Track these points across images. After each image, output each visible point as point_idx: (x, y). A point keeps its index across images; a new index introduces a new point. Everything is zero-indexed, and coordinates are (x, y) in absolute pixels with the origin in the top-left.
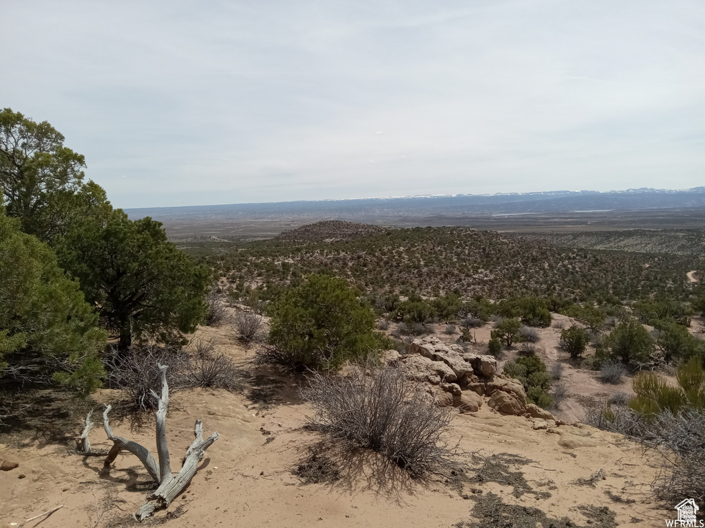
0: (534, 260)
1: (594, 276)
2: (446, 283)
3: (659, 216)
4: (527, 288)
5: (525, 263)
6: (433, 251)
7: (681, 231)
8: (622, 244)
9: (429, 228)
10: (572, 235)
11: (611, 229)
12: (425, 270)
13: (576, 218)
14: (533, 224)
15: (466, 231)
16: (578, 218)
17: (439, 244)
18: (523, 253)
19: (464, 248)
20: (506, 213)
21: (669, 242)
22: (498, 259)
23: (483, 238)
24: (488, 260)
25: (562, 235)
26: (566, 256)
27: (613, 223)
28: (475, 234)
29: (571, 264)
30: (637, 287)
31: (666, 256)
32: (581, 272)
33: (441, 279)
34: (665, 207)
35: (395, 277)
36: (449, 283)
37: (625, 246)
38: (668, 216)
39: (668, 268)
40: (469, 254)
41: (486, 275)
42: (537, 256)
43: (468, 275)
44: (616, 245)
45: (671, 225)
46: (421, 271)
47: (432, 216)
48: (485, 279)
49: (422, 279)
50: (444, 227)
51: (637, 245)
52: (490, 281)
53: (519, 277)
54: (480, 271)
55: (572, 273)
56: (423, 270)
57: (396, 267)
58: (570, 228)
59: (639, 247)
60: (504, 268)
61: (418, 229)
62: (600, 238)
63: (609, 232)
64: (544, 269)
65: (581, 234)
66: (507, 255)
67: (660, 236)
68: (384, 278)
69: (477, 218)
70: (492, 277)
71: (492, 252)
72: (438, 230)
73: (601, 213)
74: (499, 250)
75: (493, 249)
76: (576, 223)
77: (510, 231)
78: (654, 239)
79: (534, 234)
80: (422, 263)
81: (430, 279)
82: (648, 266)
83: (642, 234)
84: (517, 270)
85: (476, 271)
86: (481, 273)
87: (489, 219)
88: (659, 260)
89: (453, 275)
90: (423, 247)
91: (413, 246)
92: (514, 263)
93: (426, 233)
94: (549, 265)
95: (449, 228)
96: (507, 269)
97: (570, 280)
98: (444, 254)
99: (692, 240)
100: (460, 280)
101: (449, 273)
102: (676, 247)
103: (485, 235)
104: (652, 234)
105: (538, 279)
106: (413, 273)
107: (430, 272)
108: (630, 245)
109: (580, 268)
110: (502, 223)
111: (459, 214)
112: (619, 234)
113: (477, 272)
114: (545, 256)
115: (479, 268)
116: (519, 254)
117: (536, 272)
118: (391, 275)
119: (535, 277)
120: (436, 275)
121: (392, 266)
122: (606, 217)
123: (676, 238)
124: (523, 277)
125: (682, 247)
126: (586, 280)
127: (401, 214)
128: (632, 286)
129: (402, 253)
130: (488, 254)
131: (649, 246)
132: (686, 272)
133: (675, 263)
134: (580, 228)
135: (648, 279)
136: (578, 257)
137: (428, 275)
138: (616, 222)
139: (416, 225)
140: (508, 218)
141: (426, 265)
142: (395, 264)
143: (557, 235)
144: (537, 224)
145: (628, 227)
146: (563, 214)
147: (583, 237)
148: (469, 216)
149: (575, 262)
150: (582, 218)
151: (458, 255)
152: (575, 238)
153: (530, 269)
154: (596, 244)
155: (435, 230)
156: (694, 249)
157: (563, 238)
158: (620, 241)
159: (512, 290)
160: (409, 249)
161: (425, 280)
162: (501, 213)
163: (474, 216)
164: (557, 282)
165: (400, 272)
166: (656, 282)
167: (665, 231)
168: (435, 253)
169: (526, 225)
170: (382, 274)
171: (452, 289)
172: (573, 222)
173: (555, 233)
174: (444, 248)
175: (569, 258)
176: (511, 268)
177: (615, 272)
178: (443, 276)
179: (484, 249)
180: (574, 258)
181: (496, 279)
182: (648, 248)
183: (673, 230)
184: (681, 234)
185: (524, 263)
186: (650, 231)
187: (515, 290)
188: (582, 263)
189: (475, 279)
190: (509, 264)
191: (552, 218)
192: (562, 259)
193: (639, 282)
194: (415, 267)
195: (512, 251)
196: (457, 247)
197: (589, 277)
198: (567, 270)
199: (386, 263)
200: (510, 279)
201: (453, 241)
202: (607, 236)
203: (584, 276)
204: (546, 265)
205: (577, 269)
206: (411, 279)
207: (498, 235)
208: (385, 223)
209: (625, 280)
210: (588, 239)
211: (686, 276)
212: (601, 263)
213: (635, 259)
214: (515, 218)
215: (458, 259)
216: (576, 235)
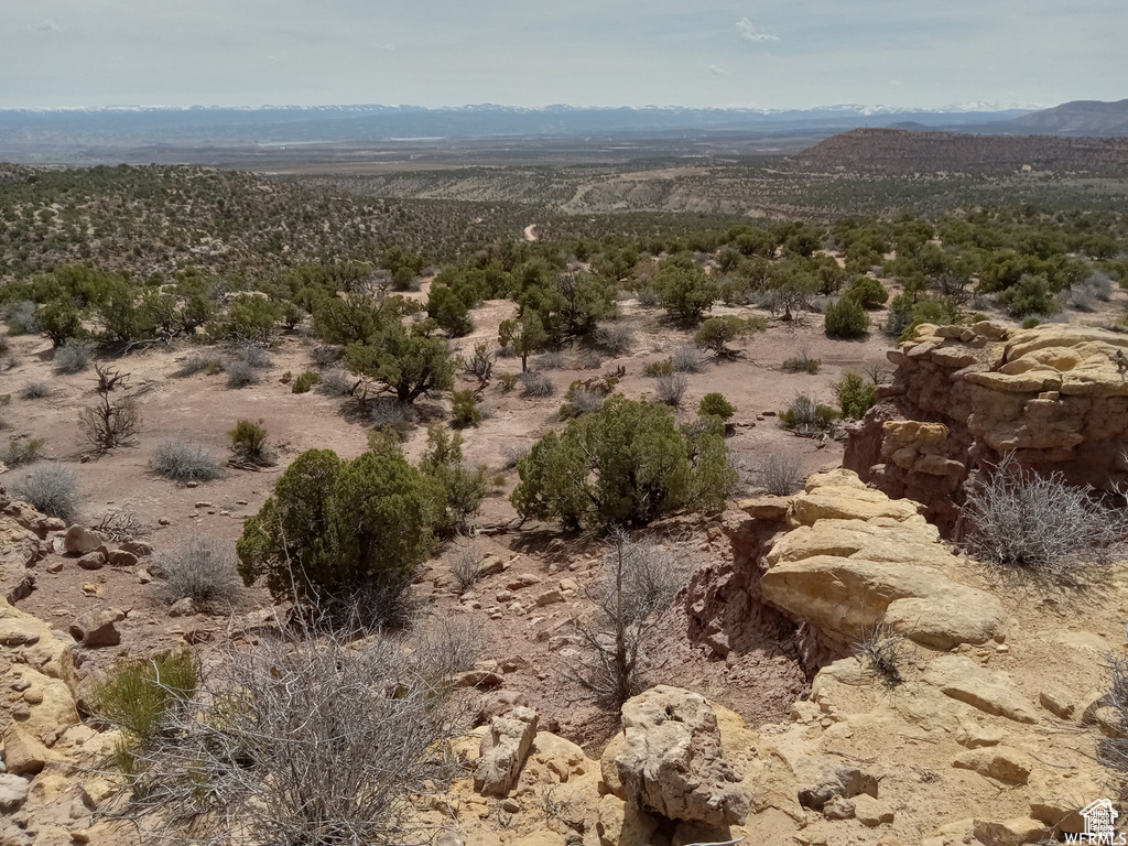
0: (308, 218)
1: (397, 239)
2: (138, 264)
3: (506, 147)
4: (288, 264)
5: (293, 223)
6: (121, 210)
7: (529, 168)
8: (453, 189)
9: (124, 167)
10: (384, 176)
11: (440, 167)
12: (94, 244)
13: (393, 150)
14: (327, 159)
15: (195, 172)
16: (396, 150)
17: (138, 195)
18: (290, 207)
19: (185, 202)
20: (282, 140)
21: (514, 185)
22: (247, 219)
23: (226, 183)
24: (226, 223)
25: (369, 178)
26: (359, 210)
27: (444, 157)
28: (212, 178)
29: (364, 222)
30: (454, 252)
31: (504, 205)
32: (378, 234)
33: (129, 258)
34: (515, 134)
35: (32, 260)
36: (143, 264)
37: (458, 193)
38: (518, 146)
39: (506, 222)
40: (192, 211)
41: (214, 248)
42: (313, 212)
43: (181, 249)
44: (446, 192)
45: (521, 160)
46: (86, 246)
47: (145, 145)
48: (212, 253)
49: (89, 260)
50: (153, 164)
51: (473, 190)
52: (221, 256)
53: (280, 248)
54: (203, 240)
55: (365, 237)
56: (92, 245)
57: (35, 241)
58: (382, 166)
59: (475, 193)
60: (255, 234)
61: (100, 170)
62: (424, 181)
63: (436, 172)
64: (322, 232)
65: (397, 175)
66: (261, 212)
67: (503, 176)
68: (9, 263)
69: (232, 150)
70: (225, 249)
71: (236, 208)
72: (139, 172)
73: (430, 142)
74: (248, 205)
75: (238, 203)
76: (394, 158)
77: (286, 173)
78: (495, 181)
79: (325, 176)
80: (91, 231)
81: (107, 258)
82: (480, 220)
83: (478, 173)
84: (278, 236)
85: (196, 241)
86: (207, 243)
87: (252, 150)
88: (496, 211)
89: (151, 249)
90: (102, 201)
91: (81, 200)
92: (273, 225)
93: (115, 176)
94: (332, 227)
95: (163, 167)
96: (261, 236)
97: (361, 248)
98: (145, 213)
99: (540, 181)
100: (166, 258)
101: (143, 247)
102: (521, 192)
103: (229, 179)
104: (493, 174)
105: (310, 248)
106: (71, 251)
107: (106, 247)
108: (464, 190)
109: (377, 228)
110: (275, 159)
111: (197, 142)
112: (449, 175)
113: (199, 243)
114: (326, 211)
115: (203, 235)
116: (283, 209)
117: (311, 238)
118: (24, 258)
119: (305, 246)
120: (118, 251)
121: (27, 240)
122: (435, 149)
123: (522, 178)
124: (286, 248)
125: (529, 193)
126: (384, 246)
127: (82, 141)
128: (448, 251)
129: (53, 214)
130: (229, 211)
131: (489, 191)
132: (525, 227)
133: (515, 215)
134: (397, 166)
135: (470, 238)
136: (375, 212)
137: (101, 252)
138: (449, 156)
139: (96, 162)
140: (287, 150)
141: (98, 235)
142: (32, 235)
143: (362, 177)
144: (333, 159)
145: (461, 164)
146: (375, 143)
147: (401, 180)
148: (217, 146)
149: (371, 220)
150: (401, 149)
151: (171, 214)
152: (388, 182)
153: (301, 233)
154: (418, 191)
155: (135, 171)
156: (543, 194)
157: (371, 182)
158: (452, 185)
159: (262, 268)
160: (72, 206)
161: (97, 262)
162: (274, 141)
163: (225, 146)
164: (339, 252)
165: (45, 251)
166: (480, 243)
167: (510, 168)
168: (127, 212)
169: (314, 162)
170: (5, 257)
171: (149, 275)
172: (389, 156)
173: (358, 175)
174: (146, 204)
175: (363, 213)
176: (267, 234)
177: (428, 232)
178: (131, 252)
179: (221, 203)
180: (370, 213)
181: (231, 253)
182: (487, 195)
183: (520, 168)
184: (528, 173)
185: (291, 225)
186: (491, 169)
187: (268, 269)
188: (381, 219)
189: (193, 254)
190: (265, 227)
191: (357, 150)
192: (351, 216)
193: (459, 243)
194: (75, 240)
195: (271, 206)
196: (172, 201)
197: (390, 241)
198: (358, 233)
199: (15, 235)
200: (263, 252)
201: (164, 191)
202: (434, 178)
203: (383, 240)
204: (326, 227)
205: (373, 230)
206: (68, 261)
207: (255, 178)
208: (48, 159)
209: (440, 242)
210: (408, 182)
211: (524, 233)
212: (409, 219)
213: (465, 211)
214: (297, 150)
215: (173, 221)
216: (390, 178)
